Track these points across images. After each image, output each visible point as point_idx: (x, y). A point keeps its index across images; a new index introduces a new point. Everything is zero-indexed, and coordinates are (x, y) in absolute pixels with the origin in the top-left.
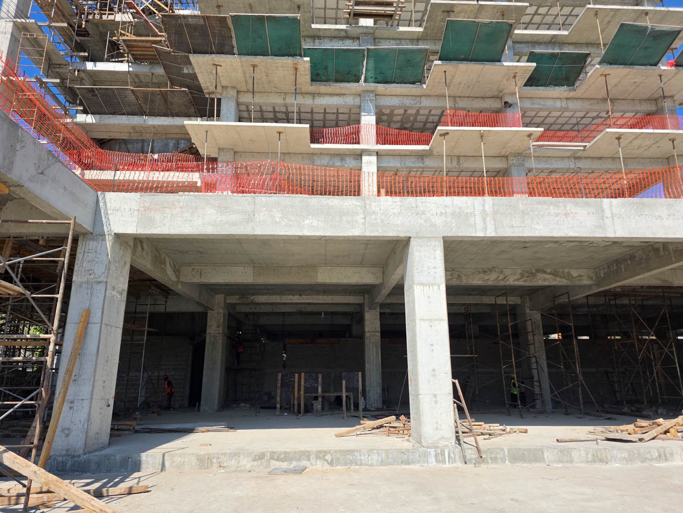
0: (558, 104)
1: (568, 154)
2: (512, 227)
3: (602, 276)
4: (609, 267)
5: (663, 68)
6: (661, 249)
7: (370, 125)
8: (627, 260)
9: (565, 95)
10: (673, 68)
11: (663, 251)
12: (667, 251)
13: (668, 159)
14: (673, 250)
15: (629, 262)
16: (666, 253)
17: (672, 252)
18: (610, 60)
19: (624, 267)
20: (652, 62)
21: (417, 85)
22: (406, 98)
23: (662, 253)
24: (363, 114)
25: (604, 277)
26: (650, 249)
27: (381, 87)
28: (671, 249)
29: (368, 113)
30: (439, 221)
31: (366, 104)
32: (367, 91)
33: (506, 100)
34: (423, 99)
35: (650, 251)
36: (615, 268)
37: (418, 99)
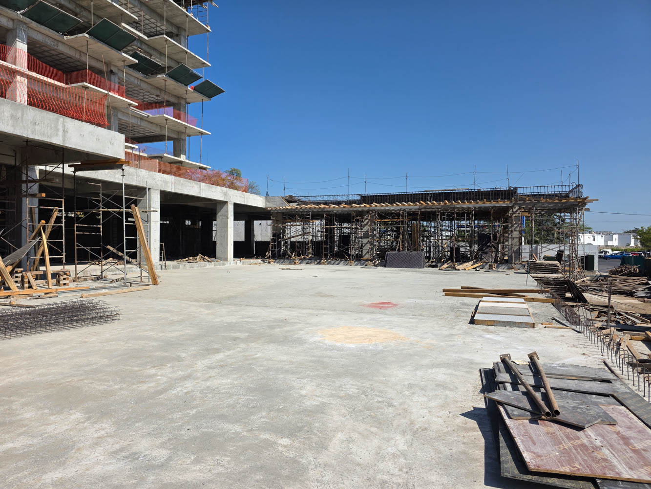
0: (136, 81)
1: (139, 116)
2: (179, 189)
5: (189, 88)
7: (23, 52)
9: (141, 78)
10: (192, 90)
13: (178, 132)
18: (170, 76)
20: (185, 83)
21: (59, 35)
22: (47, 38)
24: (17, 39)
27: (34, 24)
29: (22, 40)
30: (159, 183)
31: (20, 32)
32: (22, 21)
33: (112, 69)
34: (60, 44)
37: (56, 42)
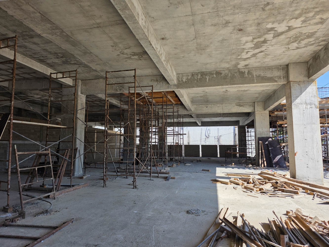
3: (184, 80)
4: (193, 75)
6: (246, 73)
8: (213, 74)
11: (247, 74)
12: (251, 75)
14: (256, 75)
15: (215, 76)
16: (250, 76)
17: (255, 76)
19: (209, 78)
23: (246, 75)
25: (186, 82)
26: (236, 71)
28: (254, 75)
35: (236, 73)
36: (199, 77)
